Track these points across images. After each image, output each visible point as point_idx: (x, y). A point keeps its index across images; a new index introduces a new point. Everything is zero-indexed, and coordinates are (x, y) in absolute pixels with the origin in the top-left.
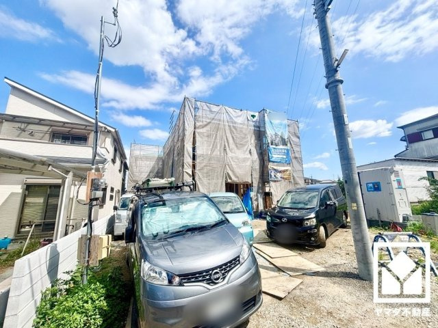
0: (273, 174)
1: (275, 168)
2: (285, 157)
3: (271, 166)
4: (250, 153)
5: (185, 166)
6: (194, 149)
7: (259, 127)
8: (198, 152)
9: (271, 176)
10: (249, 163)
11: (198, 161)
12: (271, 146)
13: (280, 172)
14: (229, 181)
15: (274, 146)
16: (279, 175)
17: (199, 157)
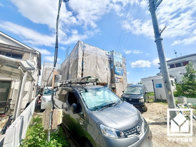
0: (116, 79)
1: (117, 77)
2: (121, 72)
3: (116, 75)
4: (107, 69)
5: (78, 74)
6: (83, 66)
7: (110, 58)
10: (106, 74)
11: (84, 72)
12: (116, 67)
13: (119, 79)
15: (117, 67)
17: (85, 70)
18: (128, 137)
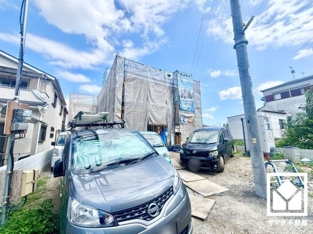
0: (182, 119)
1: (184, 114)
2: (190, 107)
3: (181, 113)
4: (166, 103)
5: (116, 111)
6: (123, 97)
7: (173, 84)
8: (127, 100)
9: (181, 120)
10: (165, 111)
11: (126, 107)
12: (181, 99)
13: (187, 117)
14: (150, 123)
15: (183, 99)
16: (186, 120)
17: (128, 103)
18: (118, 225)
